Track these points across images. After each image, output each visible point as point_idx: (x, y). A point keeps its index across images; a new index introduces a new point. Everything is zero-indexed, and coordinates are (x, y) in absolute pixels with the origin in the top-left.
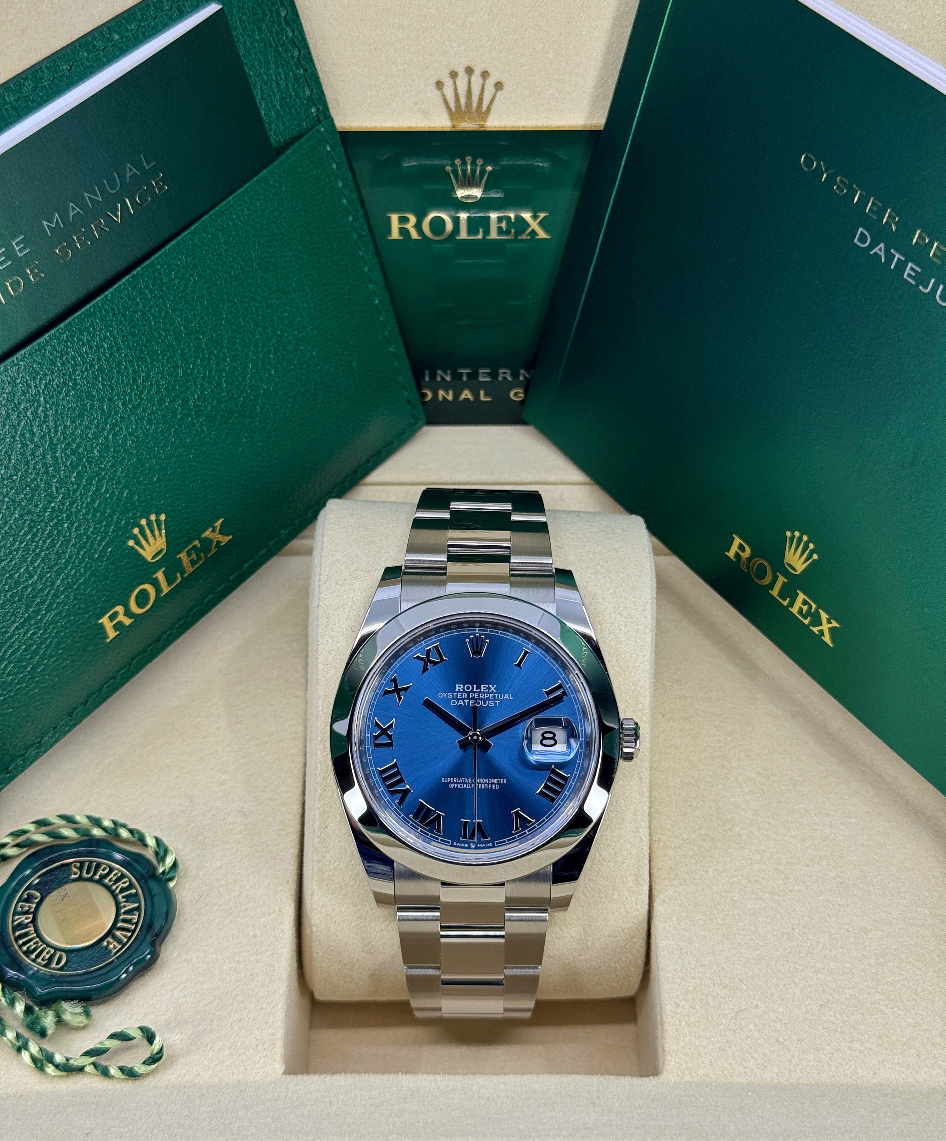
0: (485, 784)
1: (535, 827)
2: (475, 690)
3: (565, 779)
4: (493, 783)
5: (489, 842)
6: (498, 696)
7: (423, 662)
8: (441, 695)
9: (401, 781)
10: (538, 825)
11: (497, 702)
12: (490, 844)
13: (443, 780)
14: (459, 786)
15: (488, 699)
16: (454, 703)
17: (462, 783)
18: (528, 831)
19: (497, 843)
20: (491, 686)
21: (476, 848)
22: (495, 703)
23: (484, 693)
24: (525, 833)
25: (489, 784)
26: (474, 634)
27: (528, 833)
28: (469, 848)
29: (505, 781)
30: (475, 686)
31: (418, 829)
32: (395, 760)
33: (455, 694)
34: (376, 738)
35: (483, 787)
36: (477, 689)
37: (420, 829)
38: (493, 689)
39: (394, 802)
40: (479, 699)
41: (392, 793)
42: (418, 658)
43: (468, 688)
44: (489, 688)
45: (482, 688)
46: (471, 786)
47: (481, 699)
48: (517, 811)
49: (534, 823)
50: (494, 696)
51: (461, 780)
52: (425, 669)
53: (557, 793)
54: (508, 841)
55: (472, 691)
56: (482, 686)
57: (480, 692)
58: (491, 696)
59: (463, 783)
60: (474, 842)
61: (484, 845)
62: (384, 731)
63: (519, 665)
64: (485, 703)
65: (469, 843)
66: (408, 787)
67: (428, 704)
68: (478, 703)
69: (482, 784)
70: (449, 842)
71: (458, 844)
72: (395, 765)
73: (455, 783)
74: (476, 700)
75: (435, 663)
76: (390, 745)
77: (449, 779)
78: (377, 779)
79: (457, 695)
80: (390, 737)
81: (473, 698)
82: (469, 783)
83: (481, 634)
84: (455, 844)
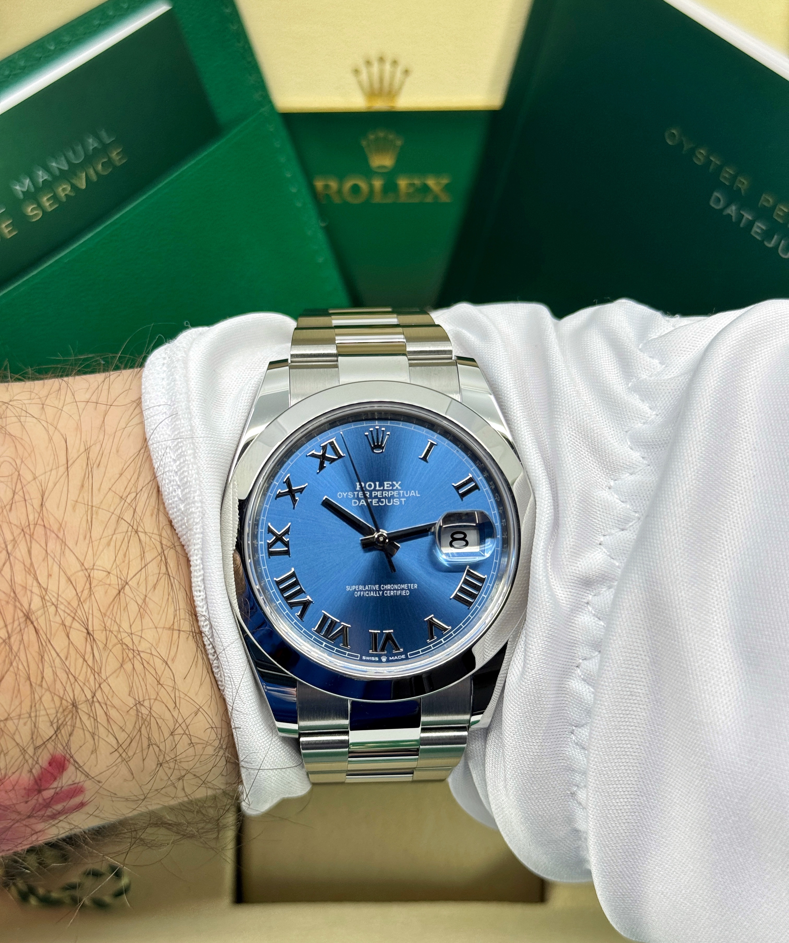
0: (393, 590)
1: (451, 635)
2: (377, 488)
3: (482, 580)
4: (403, 589)
5: (401, 654)
6: (403, 493)
7: (318, 461)
8: (340, 495)
9: (300, 592)
10: (454, 633)
11: (403, 500)
12: (403, 656)
13: (348, 588)
14: (366, 595)
15: (393, 497)
16: (355, 503)
17: (368, 591)
18: (445, 640)
19: (410, 655)
20: (395, 483)
21: (388, 661)
22: (401, 502)
23: (388, 490)
24: (441, 642)
25: (398, 590)
26: (374, 427)
27: (444, 642)
28: (380, 661)
29: (416, 586)
30: (377, 483)
31: (322, 644)
32: (293, 570)
33: (356, 493)
34: (270, 546)
35: (392, 594)
36: (380, 486)
37: (325, 643)
38: (397, 485)
39: (294, 616)
40: (383, 498)
41: (292, 605)
42: (313, 455)
43: (370, 486)
44: (393, 485)
45: (386, 486)
46: (379, 594)
47: (385, 498)
48: (431, 618)
49: (451, 631)
50: (399, 494)
51: (367, 588)
52: (322, 467)
53: (474, 596)
54: (422, 651)
55: (375, 490)
56: (385, 483)
57: (384, 490)
58: (395, 493)
59: (370, 591)
60: (384, 655)
61: (396, 658)
62: (279, 539)
63: (424, 459)
64: (389, 502)
65: (379, 656)
66: (309, 598)
67: (327, 505)
68: (382, 502)
69: (390, 590)
70: (357, 657)
71: (368, 658)
72: (293, 575)
73: (361, 591)
74: (380, 499)
75: (332, 460)
76: (287, 553)
77: (354, 587)
78: (274, 591)
79: (358, 495)
80: (286, 544)
81: (376, 497)
82: (376, 590)
83: (381, 427)
84: (364, 658)
